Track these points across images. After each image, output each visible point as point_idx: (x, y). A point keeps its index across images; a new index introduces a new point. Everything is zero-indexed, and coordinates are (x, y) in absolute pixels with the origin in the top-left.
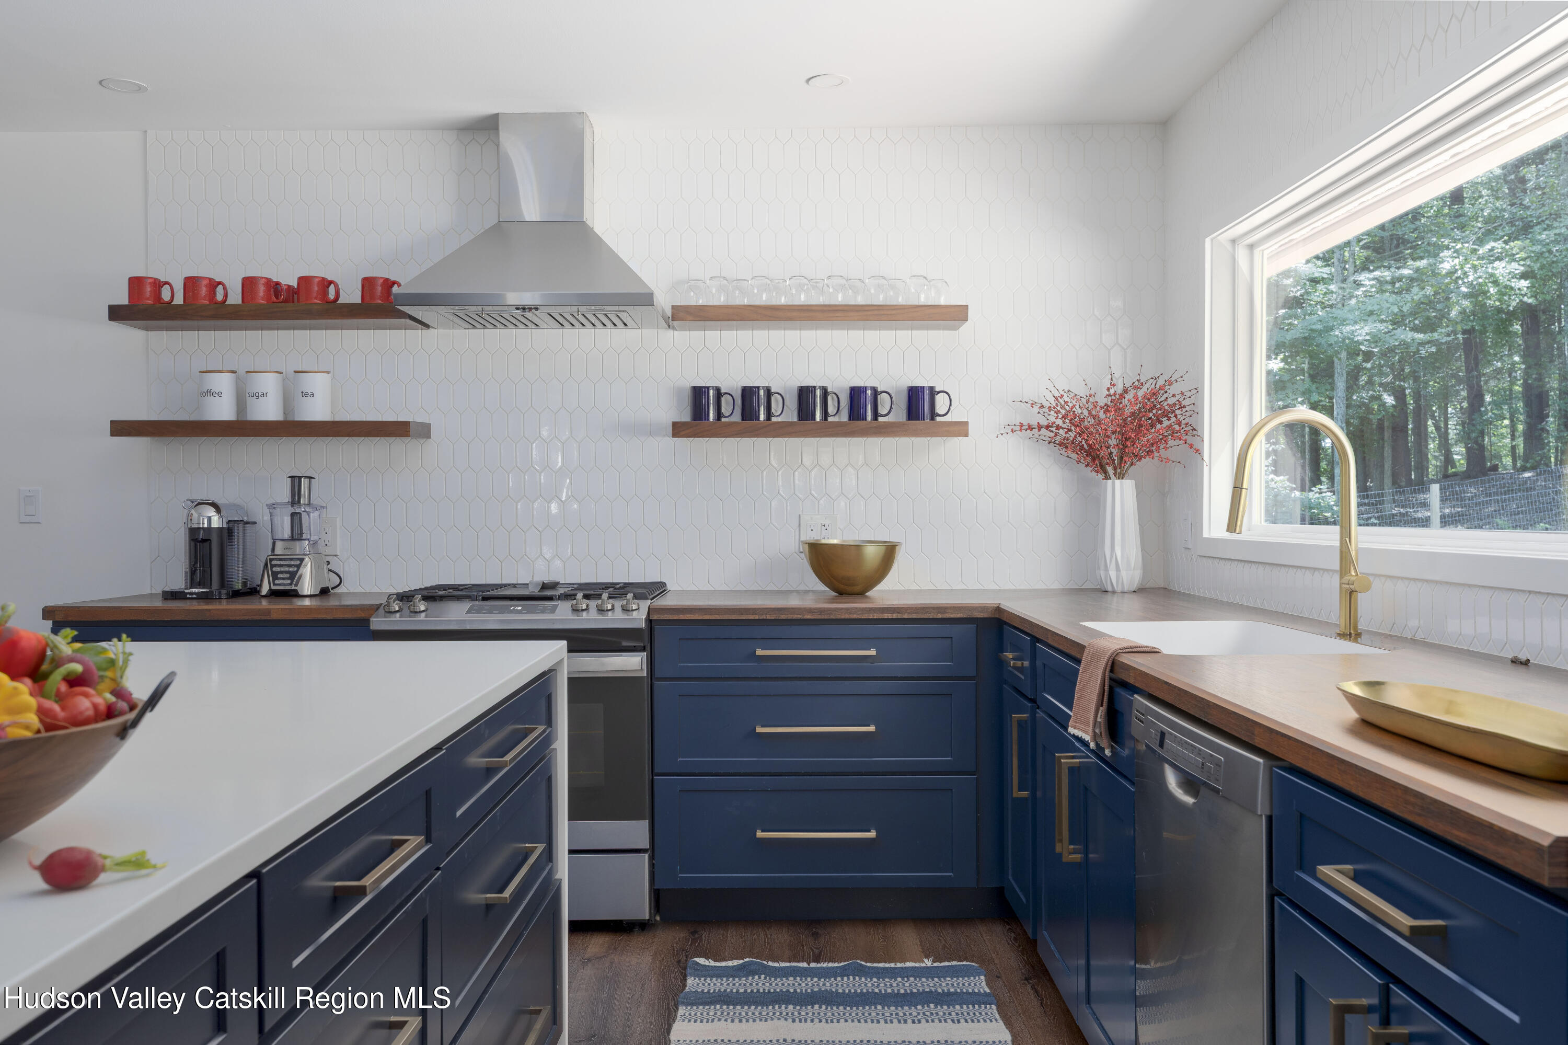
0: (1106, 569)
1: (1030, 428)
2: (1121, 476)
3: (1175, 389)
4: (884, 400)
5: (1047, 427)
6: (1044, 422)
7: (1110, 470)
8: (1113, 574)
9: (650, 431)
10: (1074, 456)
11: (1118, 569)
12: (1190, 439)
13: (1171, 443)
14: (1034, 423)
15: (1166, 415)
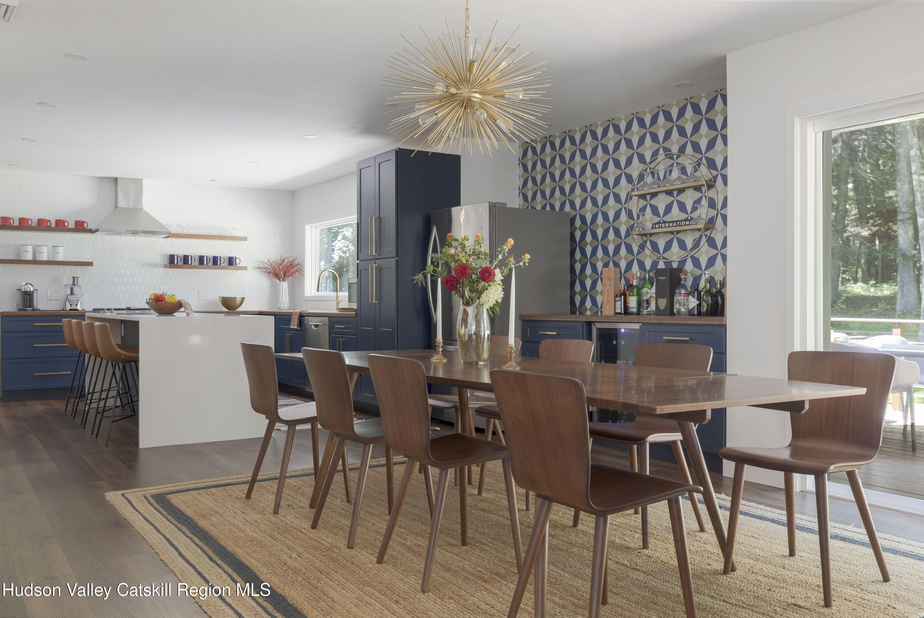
0: (281, 304)
1: (260, 268)
2: (284, 280)
3: (298, 260)
4: (222, 259)
5: (265, 268)
6: (264, 267)
7: (281, 279)
8: (282, 305)
9: (156, 266)
10: (272, 276)
11: (284, 304)
12: (302, 273)
13: (297, 273)
14: (261, 267)
15: (295, 266)
